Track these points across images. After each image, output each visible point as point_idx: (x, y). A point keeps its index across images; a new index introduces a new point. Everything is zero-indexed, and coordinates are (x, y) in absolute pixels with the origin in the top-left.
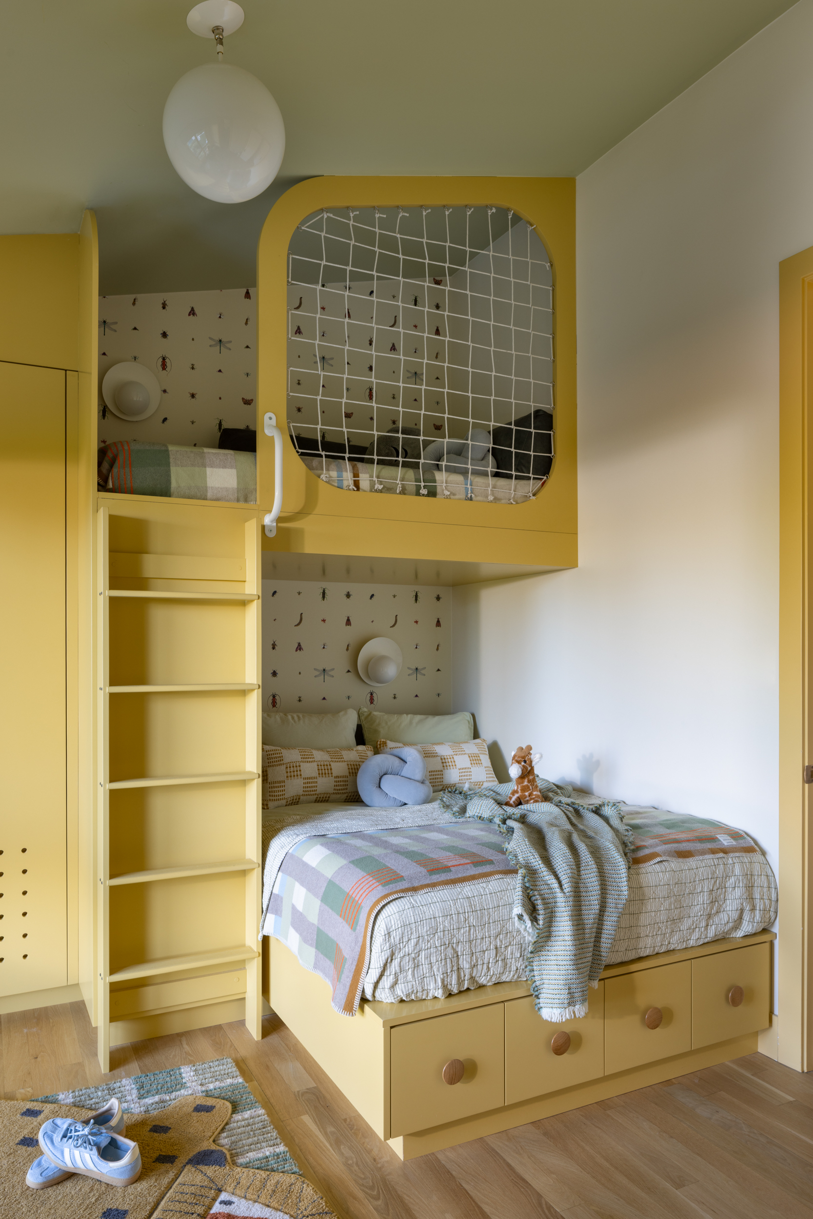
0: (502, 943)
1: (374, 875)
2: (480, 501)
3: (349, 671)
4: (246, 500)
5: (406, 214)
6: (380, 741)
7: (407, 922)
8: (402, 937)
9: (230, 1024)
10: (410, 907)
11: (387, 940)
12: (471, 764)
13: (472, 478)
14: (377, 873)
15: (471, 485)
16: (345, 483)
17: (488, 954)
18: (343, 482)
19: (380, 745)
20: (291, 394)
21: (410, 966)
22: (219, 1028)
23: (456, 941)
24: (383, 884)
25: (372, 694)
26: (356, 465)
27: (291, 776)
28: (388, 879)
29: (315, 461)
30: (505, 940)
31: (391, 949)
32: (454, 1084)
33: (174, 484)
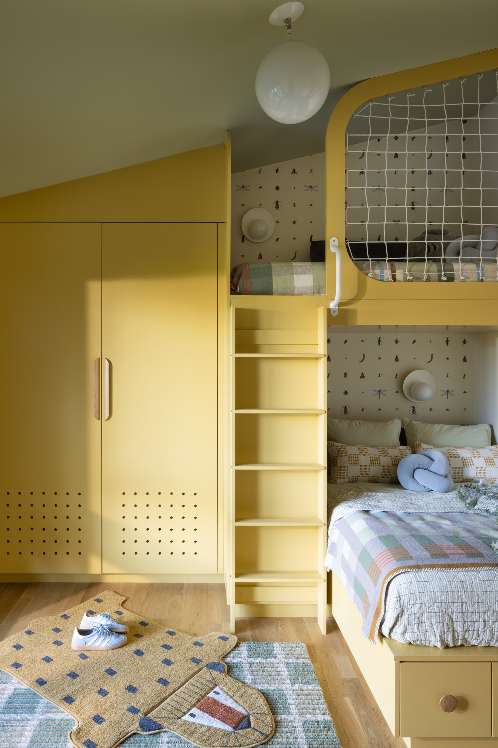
0: (489, 618)
1: (392, 552)
2: (490, 282)
3: (397, 392)
4: (319, 293)
5: (430, 90)
6: (416, 444)
7: (413, 592)
8: (410, 601)
9: (308, 619)
10: (415, 581)
11: (398, 601)
12: (486, 465)
13: (483, 265)
14: (395, 550)
15: (482, 270)
16: (386, 277)
17: (477, 624)
18: (384, 277)
19: (416, 446)
20: (348, 223)
21: (415, 622)
22: (301, 620)
23: (452, 610)
24: (397, 560)
25: (414, 407)
26: (394, 264)
27: (352, 464)
28: (401, 556)
29: (365, 265)
30: (492, 616)
31: (401, 608)
32: (448, 712)
33: (274, 287)
